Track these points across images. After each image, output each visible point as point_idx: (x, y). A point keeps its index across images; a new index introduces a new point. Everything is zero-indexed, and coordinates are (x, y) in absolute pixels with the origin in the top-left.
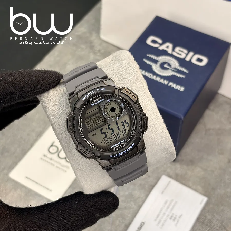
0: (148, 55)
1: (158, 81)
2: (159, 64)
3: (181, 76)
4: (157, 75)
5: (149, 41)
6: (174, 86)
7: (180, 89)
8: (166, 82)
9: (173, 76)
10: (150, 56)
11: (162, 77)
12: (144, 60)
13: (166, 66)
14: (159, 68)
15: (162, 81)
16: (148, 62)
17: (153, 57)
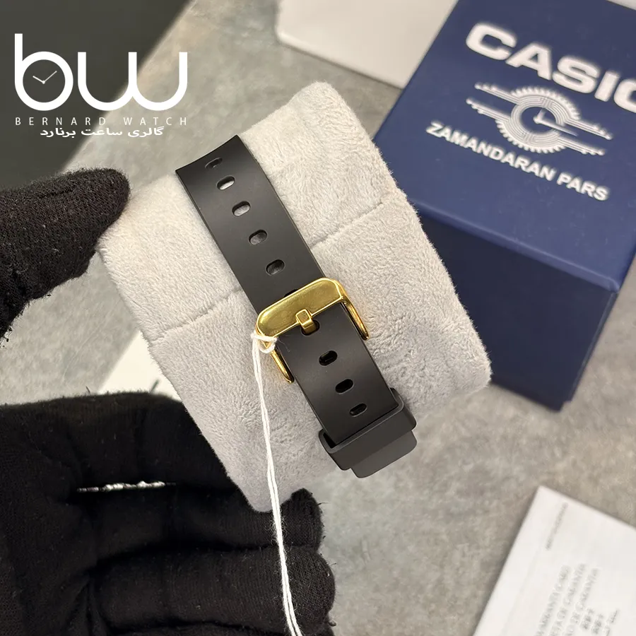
0: (478, 87)
1: (523, 169)
2: (517, 112)
3: (593, 151)
4: (519, 152)
5: (474, 42)
6: (575, 184)
7: (595, 192)
8: (549, 171)
9: (567, 152)
10: (486, 88)
11: (533, 156)
12: (469, 102)
13: (539, 120)
14: (520, 129)
15: (535, 168)
16: (483, 110)
17: (494, 90)
